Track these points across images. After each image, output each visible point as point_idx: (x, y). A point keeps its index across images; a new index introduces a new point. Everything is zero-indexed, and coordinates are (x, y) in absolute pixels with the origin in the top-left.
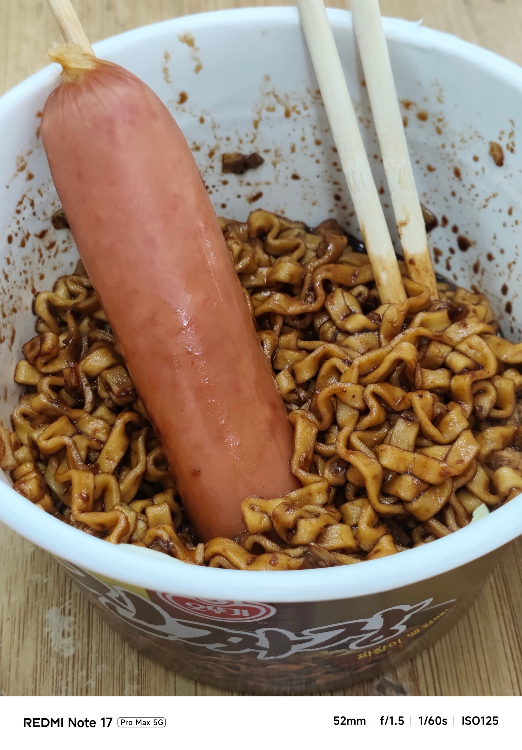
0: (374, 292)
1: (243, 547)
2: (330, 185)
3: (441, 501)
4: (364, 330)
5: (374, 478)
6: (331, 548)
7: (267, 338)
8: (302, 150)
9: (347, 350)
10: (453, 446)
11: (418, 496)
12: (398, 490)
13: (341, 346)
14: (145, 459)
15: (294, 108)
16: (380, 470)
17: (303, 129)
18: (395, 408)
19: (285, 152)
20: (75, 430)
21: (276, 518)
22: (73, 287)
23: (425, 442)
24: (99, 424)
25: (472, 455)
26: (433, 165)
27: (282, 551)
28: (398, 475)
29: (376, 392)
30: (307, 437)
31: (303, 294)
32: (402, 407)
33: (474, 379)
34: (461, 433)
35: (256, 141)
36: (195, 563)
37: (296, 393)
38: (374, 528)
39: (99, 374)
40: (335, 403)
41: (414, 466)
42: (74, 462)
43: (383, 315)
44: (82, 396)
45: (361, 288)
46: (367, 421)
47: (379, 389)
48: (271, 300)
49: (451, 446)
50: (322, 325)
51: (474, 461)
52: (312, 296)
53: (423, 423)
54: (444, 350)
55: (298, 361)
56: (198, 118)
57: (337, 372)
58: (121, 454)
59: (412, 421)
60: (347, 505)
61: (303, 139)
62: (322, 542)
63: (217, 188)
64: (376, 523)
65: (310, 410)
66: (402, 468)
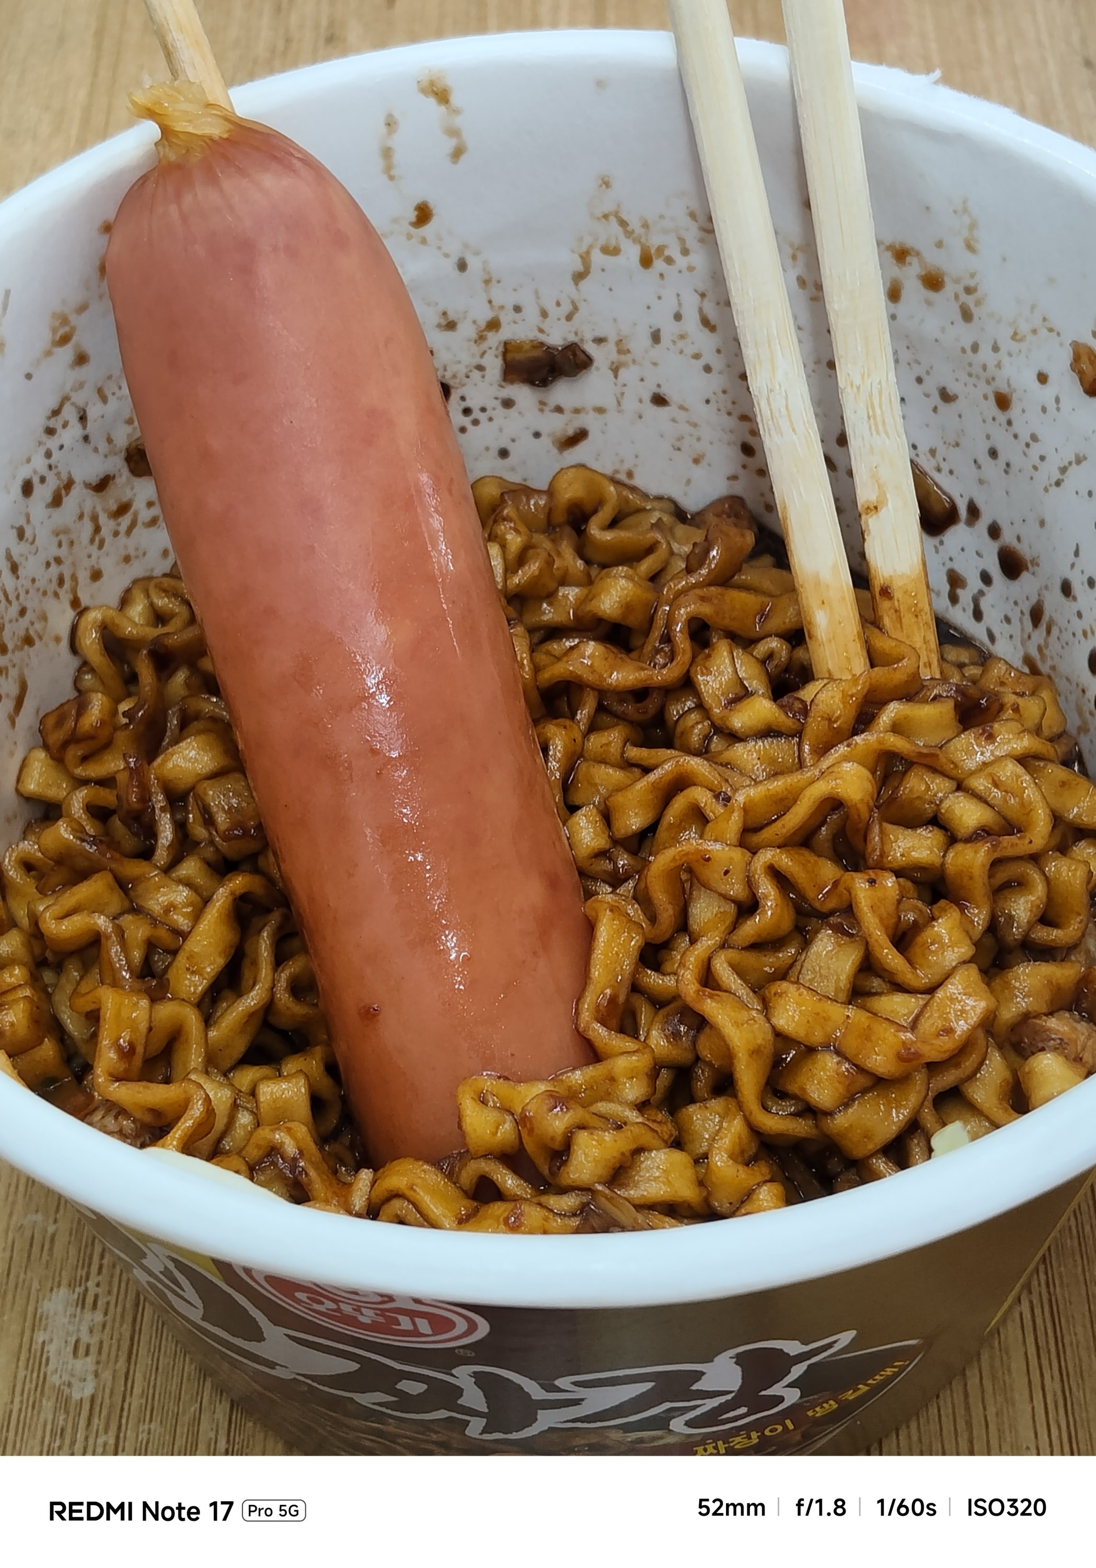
0: (800, 653)
1: (455, 1183)
2: (732, 422)
3: (898, 1117)
4: (769, 732)
5: (753, 1053)
6: (642, 1202)
7: (556, 735)
8: (674, 342)
9: (728, 773)
10: (933, 997)
11: (847, 1102)
12: (805, 1084)
13: (716, 763)
14: (270, 978)
15: (660, 250)
16: (770, 1036)
17: (678, 295)
18: (817, 905)
19: (640, 343)
20: (127, 904)
21: (528, 1125)
22: (162, 602)
23: (876, 983)
24: (182, 895)
25: (974, 1018)
26: (952, 389)
27: (535, 1200)
28: (811, 1050)
29: (776, 866)
30: (617, 954)
31: (648, 648)
32: (831, 904)
33: (997, 855)
34: (955, 968)
35: (576, 317)
36: (349, 1212)
37: (610, 859)
38: (747, 1165)
39: (193, 788)
40: (687, 886)
41: (844, 1035)
42: (114, 972)
43: (813, 701)
44: (151, 832)
45: (774, 643)
46: (752, 927)
47: (785, 861)
48: (575, 655)
49: (928, 997)
50: (681, 716)
51: (980, 1034)
52: (666, 653)
53: (872, 941)
54: (938, 786)
55: (620, 789)
56: (454, 259)
57: (699, 817)
58: (220, 962)
59: (851, 936)
60: (691, 1109)
61: (678, 317)
62: (622, 1186)
63: (489, 413)
64: (751, 1153)
65: (635, 898)
66: (817, 1037)
